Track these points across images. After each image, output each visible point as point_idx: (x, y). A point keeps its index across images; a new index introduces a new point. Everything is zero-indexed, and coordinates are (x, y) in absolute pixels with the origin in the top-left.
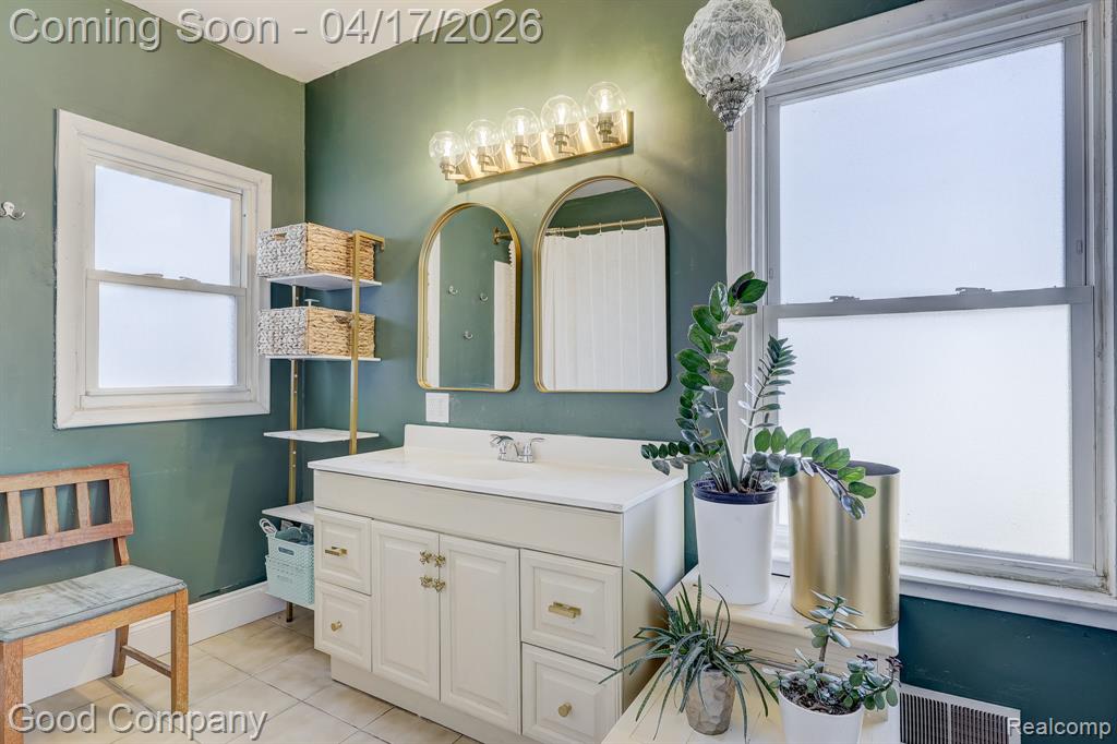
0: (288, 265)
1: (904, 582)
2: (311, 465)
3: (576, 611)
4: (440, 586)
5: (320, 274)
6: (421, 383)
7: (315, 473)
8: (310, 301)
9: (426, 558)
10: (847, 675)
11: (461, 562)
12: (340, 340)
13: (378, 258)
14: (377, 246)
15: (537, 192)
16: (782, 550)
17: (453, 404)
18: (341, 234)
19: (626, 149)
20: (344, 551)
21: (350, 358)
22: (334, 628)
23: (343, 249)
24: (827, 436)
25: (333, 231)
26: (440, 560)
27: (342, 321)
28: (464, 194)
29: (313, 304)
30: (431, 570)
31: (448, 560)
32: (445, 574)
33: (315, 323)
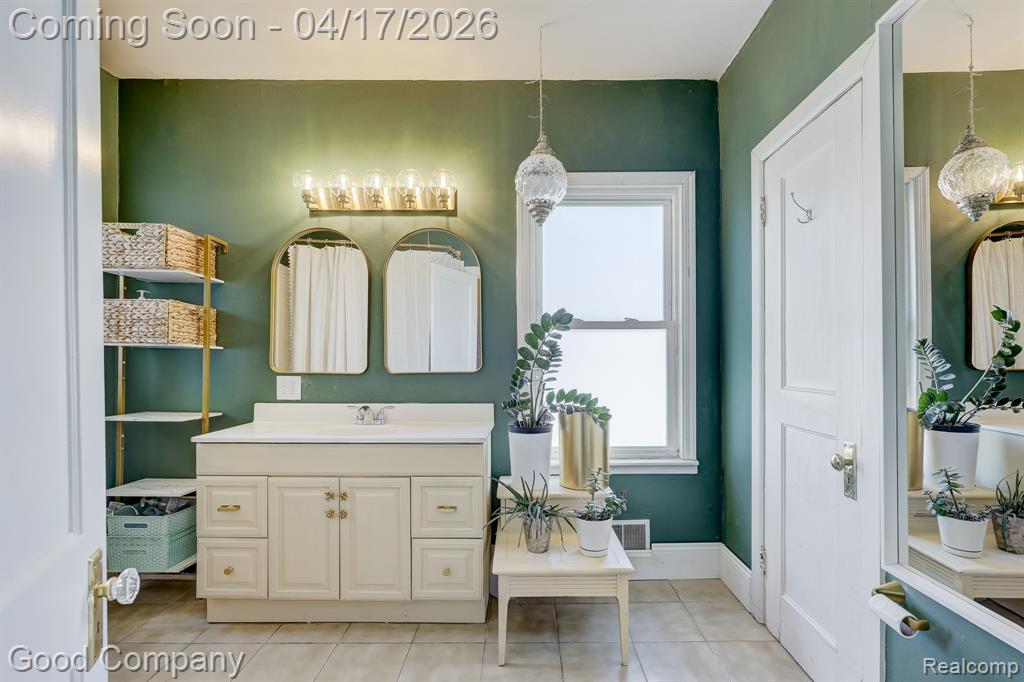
0: (140, 259)
1: (613, 467)
2: (194, 439)
3: (455, 508)
4: (343, 515)
5: (177, 271)
6: (273, 368)
7: (198, 446)
8: (142, 292)
9: (330, 496)
10: (605, 504)
11: (359, 495)
12: (191, 331)
13: (219, 258)
14: (219, 248)
15: (383, 229)
16: (557, 459)
17: (305, 386)
18: (192, 236)
19: (453, 213)
20: (238, 507)
21: (200, 346)
22: (228, 572)
23: (193, 249)
24: (587, 392)
25: (187, 233)
26: (343, 496)
27: (192, 313)
28: (316, 219)
29: (146, 296)
30: (334, 505)
31: (348, 495)
32: (346, 506)
33: (174, 314)
